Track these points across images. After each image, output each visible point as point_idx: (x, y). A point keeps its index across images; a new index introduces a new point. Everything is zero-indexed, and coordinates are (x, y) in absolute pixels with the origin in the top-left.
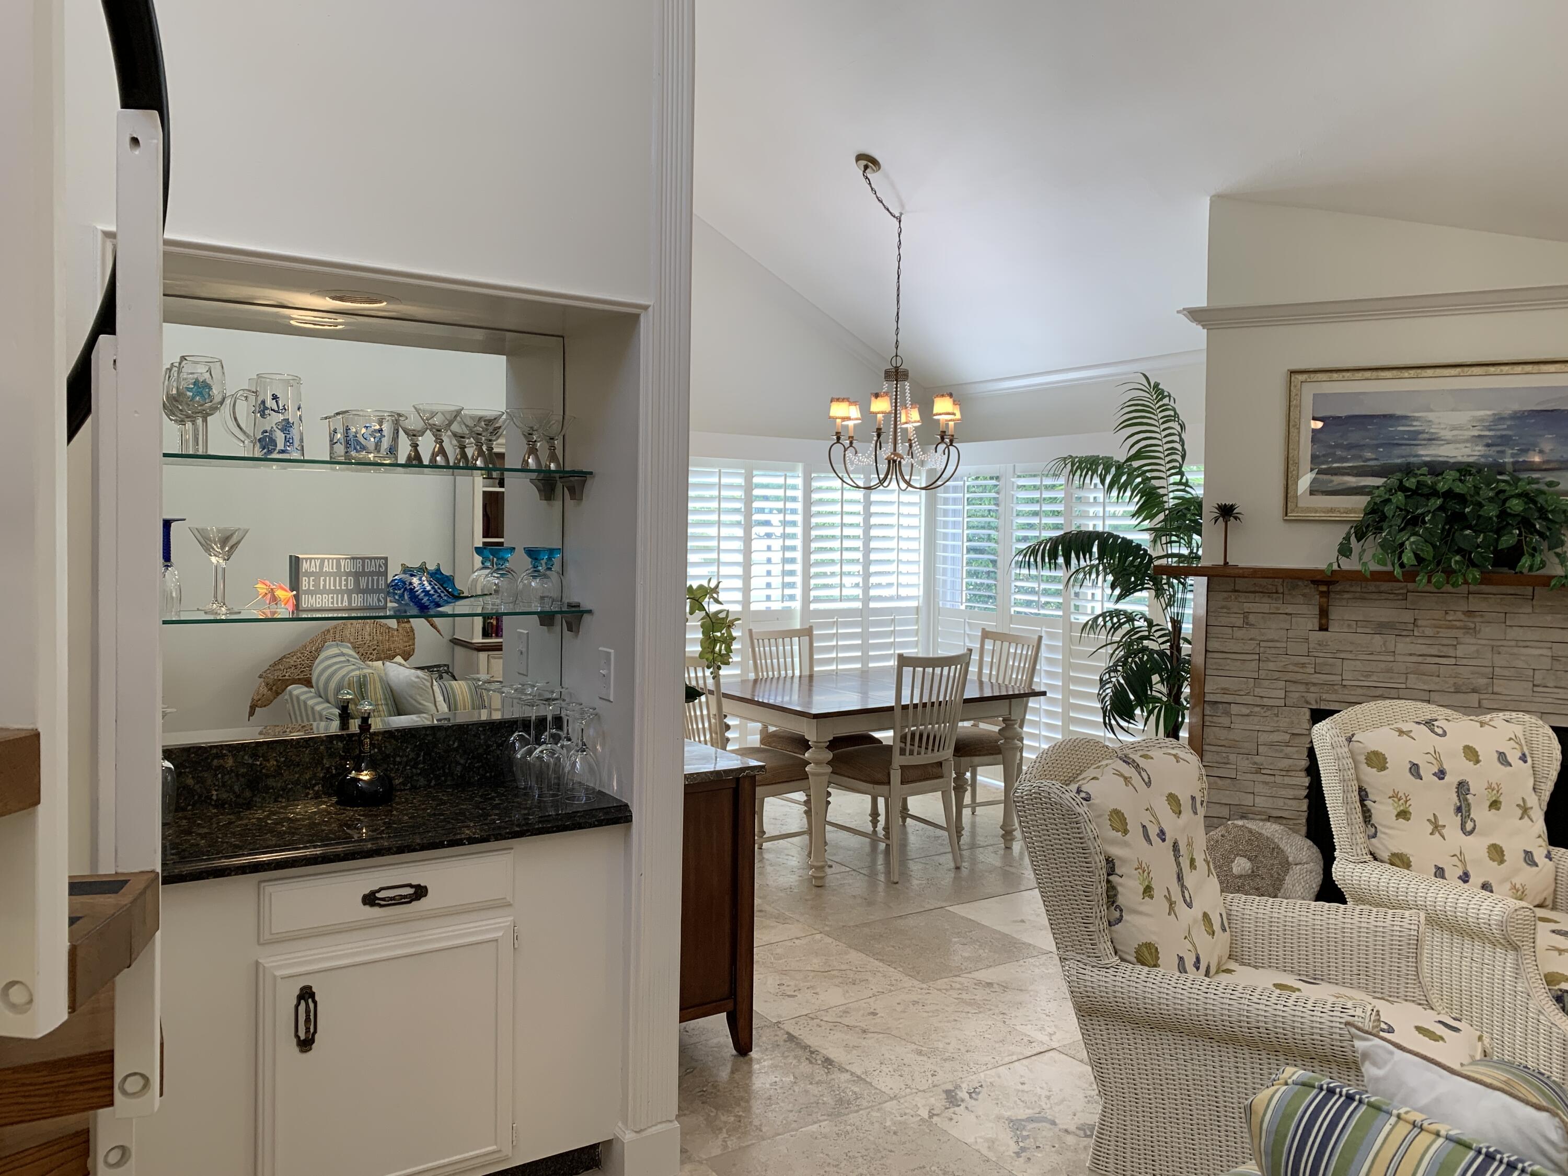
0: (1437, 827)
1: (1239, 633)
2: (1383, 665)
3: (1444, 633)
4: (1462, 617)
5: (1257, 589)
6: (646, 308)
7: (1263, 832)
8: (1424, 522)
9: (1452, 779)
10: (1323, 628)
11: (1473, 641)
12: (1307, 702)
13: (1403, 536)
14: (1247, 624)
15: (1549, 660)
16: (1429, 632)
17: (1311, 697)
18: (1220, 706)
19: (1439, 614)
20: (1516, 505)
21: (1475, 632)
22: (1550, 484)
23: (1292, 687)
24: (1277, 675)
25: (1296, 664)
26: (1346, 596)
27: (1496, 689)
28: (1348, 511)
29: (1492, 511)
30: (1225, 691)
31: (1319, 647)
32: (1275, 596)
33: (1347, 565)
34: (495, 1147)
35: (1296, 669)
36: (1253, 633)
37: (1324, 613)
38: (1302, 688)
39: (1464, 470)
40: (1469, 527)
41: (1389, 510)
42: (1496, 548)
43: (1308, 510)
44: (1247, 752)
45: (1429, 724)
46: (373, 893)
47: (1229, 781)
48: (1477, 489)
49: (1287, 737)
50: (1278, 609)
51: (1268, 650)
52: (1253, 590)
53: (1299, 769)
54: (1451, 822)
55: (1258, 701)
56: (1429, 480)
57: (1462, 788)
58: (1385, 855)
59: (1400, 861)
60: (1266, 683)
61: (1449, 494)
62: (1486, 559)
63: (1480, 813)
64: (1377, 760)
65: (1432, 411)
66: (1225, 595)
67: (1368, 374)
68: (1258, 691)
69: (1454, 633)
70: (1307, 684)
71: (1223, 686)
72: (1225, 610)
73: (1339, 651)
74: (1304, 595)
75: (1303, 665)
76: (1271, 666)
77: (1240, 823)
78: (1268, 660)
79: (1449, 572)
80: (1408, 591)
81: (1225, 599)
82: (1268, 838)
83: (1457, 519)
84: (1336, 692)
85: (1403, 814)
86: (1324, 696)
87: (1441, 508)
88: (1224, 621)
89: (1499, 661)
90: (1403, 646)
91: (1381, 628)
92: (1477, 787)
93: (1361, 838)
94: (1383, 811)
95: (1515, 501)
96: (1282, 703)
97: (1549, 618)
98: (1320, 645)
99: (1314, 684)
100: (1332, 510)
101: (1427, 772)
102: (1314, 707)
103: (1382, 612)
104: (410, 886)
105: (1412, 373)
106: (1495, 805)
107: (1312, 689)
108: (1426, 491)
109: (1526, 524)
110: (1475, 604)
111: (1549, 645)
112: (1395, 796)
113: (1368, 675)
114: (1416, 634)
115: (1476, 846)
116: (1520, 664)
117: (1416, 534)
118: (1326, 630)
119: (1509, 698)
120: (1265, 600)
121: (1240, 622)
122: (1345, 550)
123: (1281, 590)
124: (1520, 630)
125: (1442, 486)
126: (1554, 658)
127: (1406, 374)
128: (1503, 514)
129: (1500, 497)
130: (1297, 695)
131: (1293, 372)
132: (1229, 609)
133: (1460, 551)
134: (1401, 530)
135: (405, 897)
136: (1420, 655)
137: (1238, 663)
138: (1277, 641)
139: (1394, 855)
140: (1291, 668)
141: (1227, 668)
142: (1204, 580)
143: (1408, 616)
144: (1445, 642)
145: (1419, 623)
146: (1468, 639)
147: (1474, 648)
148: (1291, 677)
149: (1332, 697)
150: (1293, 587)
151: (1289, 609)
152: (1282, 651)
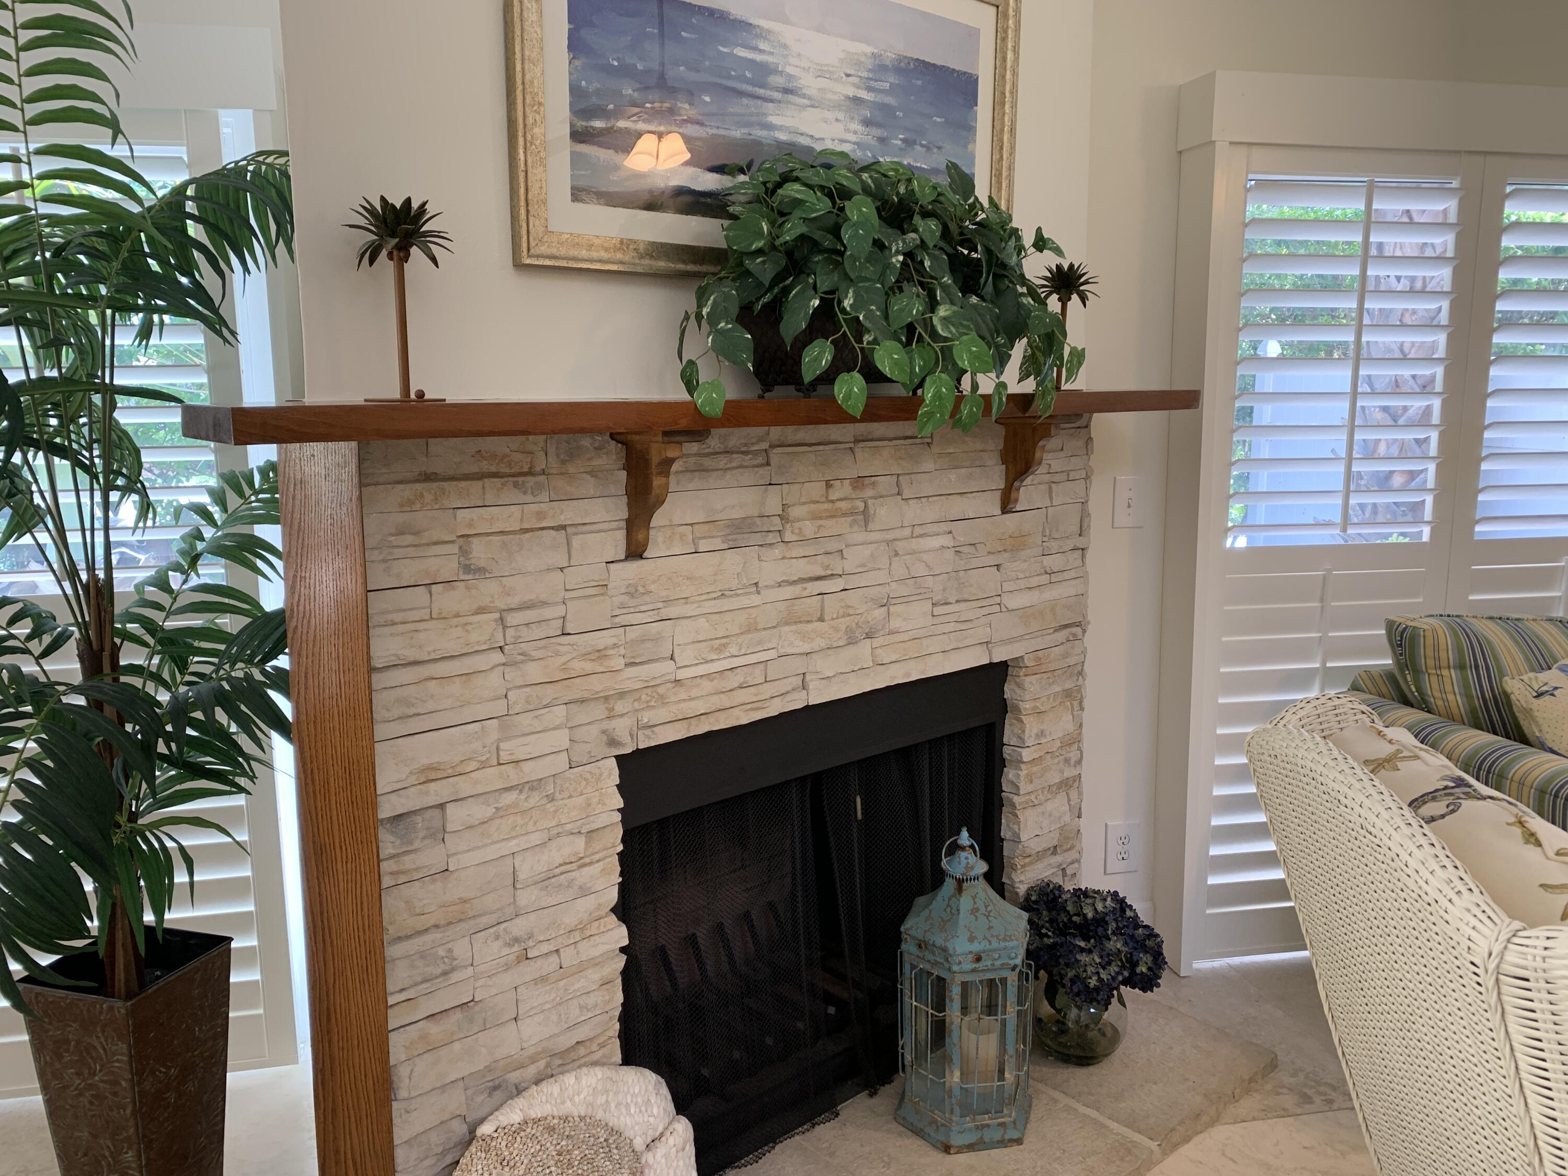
1: (446, 601)
3: (826, 526)
4: (849, 490)
5: (485, 466)
7: (568, 1108)
10: (635, 552)
11: (863, 537)
12: (613, 742)
14: (467, 569)
15: (950, 554)
16: (809, 528)
17: (619, 727)
18: (418, 819)
19: (819, 489)
21: (867, 518)
23: (582, 715)
24: (550, 692)
25: (585, 656)
28: (654, 252)
30: (432, 773)
31: (632, 602)
32: (530, 481)
35: (589, 667)
36: (487, 591)
37: (638, 515)
38: (599, 711)
43: (573, 241)
44: (493, 919)
47: (458, 1015)
49: (580, 843)
50: (540, 515)
51: (526, 634)
52: (474, 469)
53: (603, 913)
55: (513, 775)
60: (526, 721)
65: (786, 22)
66: (407, 491)
68: (509, 749)
69: (838, 525)
70: (608, 698)
71: (426, 761)
72: (409, 539)
73: (667, 602)
74: (592, 473)
75: (600, 654)
76: (534, 672)
78: (526, 659)
80: (772, 446)
81: (406, 505)
82: (582, 1118)
84: (663, 700)
86: (645, 718)
88: (408, 571)
89: (900, 570)
90: (769, 567)
91: (736, 533)
96: (560, 762)
98: (631, 595)
99: (622, 695)
100: (624, 246)
102: (628, 748)
107: (621, 707)
111: (944, 527)
114: (788, 536)
118: (640, 556)
119: (905, 637)
120: (511, 495)
121: (447, 567)
123: (540, 465)
132: (416, 533)
136: (794, 583)
138: (544, 604)
140: (579, 666)
141: (431, 706)
142: (345, 450)
143: (773, 501)
144: (831, 544)
145: (794, 512)
146: (860, 535)
147: (867, 551)
148: (579, 689)
149: (662, 714)
150: (572, 455)
151: (568, 513)
152: (554, 628)
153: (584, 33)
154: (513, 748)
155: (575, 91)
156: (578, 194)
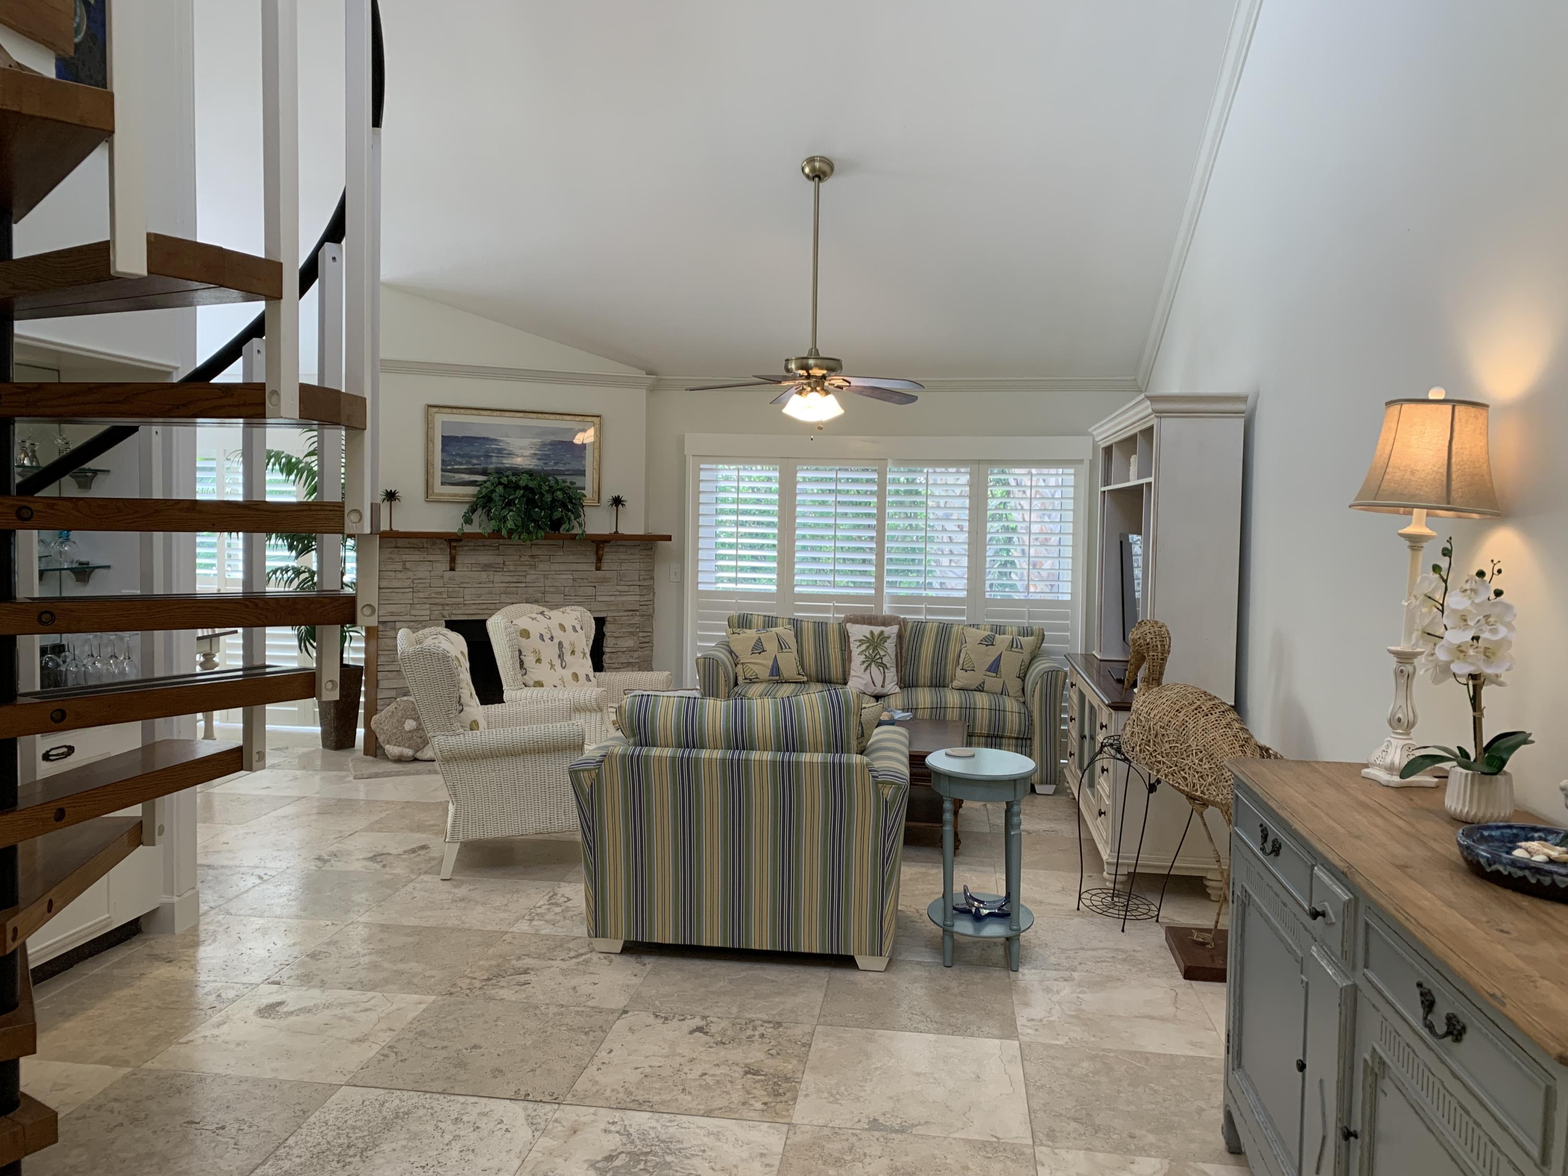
0: (552, 666)
1: (399, 575)
2: (486, 590)
3: (520, 568)
4: (528, 559)
5: (411, 545)
6: (177, 368)
8: (515, 504)
9: (556, 641)
10: (452, 569)
11: (534, 572)
12: (444, 616)
13: (505, 512)
14: (405, 568)
15: (571, 581)
16: (511, 568)
17: (446, 613)
18: (389, 624)
19: (516, 558)
20: (559, 494)
21: (534, 567)
22: (572, 483)
23: (434, 608)
24: (425, 600)
25: (436, 593)
26: (466, 548)
27: (547, 599)
28: (464, 496)
29: (548, 498)
30: (392, 614)
31: (450, 582)
32: (423, 550)
33: (468, 529)
34: (107, 915)
35: (437, 596)
36: (410, 574)
37: (453, 560)
38: (440, 608)
39: (530, 473)
40: (537, 507)
41: (495, 496)
42: (551, 518)
43: (441, 495)
45: (542, 613)
46: (48, 752)
48: (540, 486)
50: (424, 558)
51: (418, 585)
52: (408, 546)
54: (557, 662)
55: (413, 618)
56: (514, 479)
57: (560, 644)
58: (532, 683)
59: (539, 684)
60: (418, 606)
61: (526, 488)
62: (546, 525)
63: (568, 657)
64: (525, 634)
65: (509, 437)
66: (390, 550)
67: (474, 412)
68: (413, 612)
69: (524, 568)
70: (442, 605)
71: (391, 611)
72: (390, 561)
73: (461, 583)
74: (442, 549)
75: (440, 593)
76: (421, 595)
77: (405, 698)
78: (419, 591)
79: (529, 533)
80: (500, 545)
81: (391, 553)
83: (531, 503)
84: (460, 608)
85: (539, 661)
86: (454, 612)
87: (523, 496)
88: (390, 567)
89: (548, 583)
90: (498, 577)
91: (486, 567)
92: (566, 645)
93: (519, 676)
94: (529, 660)
95: (559, 493)
96: (428, 618)
97: (571, 557)
98: (450, 580)
99: (447, 605)
100: (455, 495)
101: (547, 637)
102: (448, 619)
103: (485, 558)
104: (65, 746)
105: (498, 413)
106: (573, 653)
107: (447, 608)
108: (512, 485)
109: (564, 506)
110: (535, 551)
112: (535, 652)
113: (479, 596)
114: (505, 570)
115: (567, 674)
116: (558, 584)
117: (511, 510)
118: (454, 570)
120: (416, 552)
121: (400, 568)
122: (468, 520)
123: (425, 546)
124: (557, 565)
125: (523, 484)
126: (574, 580)
127: (495, 414)
128: (554, 500)
129: (551, 490)
130: (437, 612)
131: (430, 406)
132: (393, 559)
133: (533, 521)
134: (503, 508)
135: (62, 754)
136: (507, 583)
137: (400, 595)
138: (424, 579)
139: (536, 682)
140: (433, 595)
141: (393, 598)
143: (500, 560)
144: (521, 574)
145: (507, 563)
146: (533, 572)
147: (535, 577)
148: (433, 601)
149: (459, 612)
150: (434, 544)
151: (431, 558)
152: (427, 585)
153: (447, 448)
154: (414, 612)
155: (443, 461)
156: (443, 484)
